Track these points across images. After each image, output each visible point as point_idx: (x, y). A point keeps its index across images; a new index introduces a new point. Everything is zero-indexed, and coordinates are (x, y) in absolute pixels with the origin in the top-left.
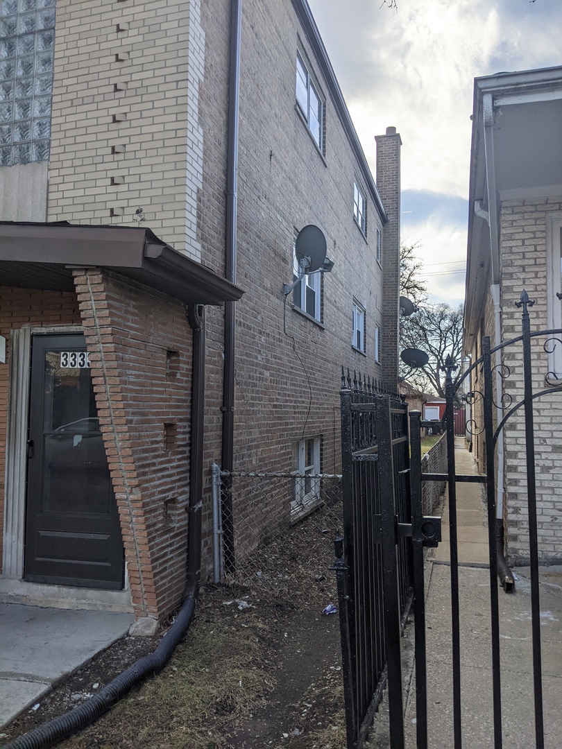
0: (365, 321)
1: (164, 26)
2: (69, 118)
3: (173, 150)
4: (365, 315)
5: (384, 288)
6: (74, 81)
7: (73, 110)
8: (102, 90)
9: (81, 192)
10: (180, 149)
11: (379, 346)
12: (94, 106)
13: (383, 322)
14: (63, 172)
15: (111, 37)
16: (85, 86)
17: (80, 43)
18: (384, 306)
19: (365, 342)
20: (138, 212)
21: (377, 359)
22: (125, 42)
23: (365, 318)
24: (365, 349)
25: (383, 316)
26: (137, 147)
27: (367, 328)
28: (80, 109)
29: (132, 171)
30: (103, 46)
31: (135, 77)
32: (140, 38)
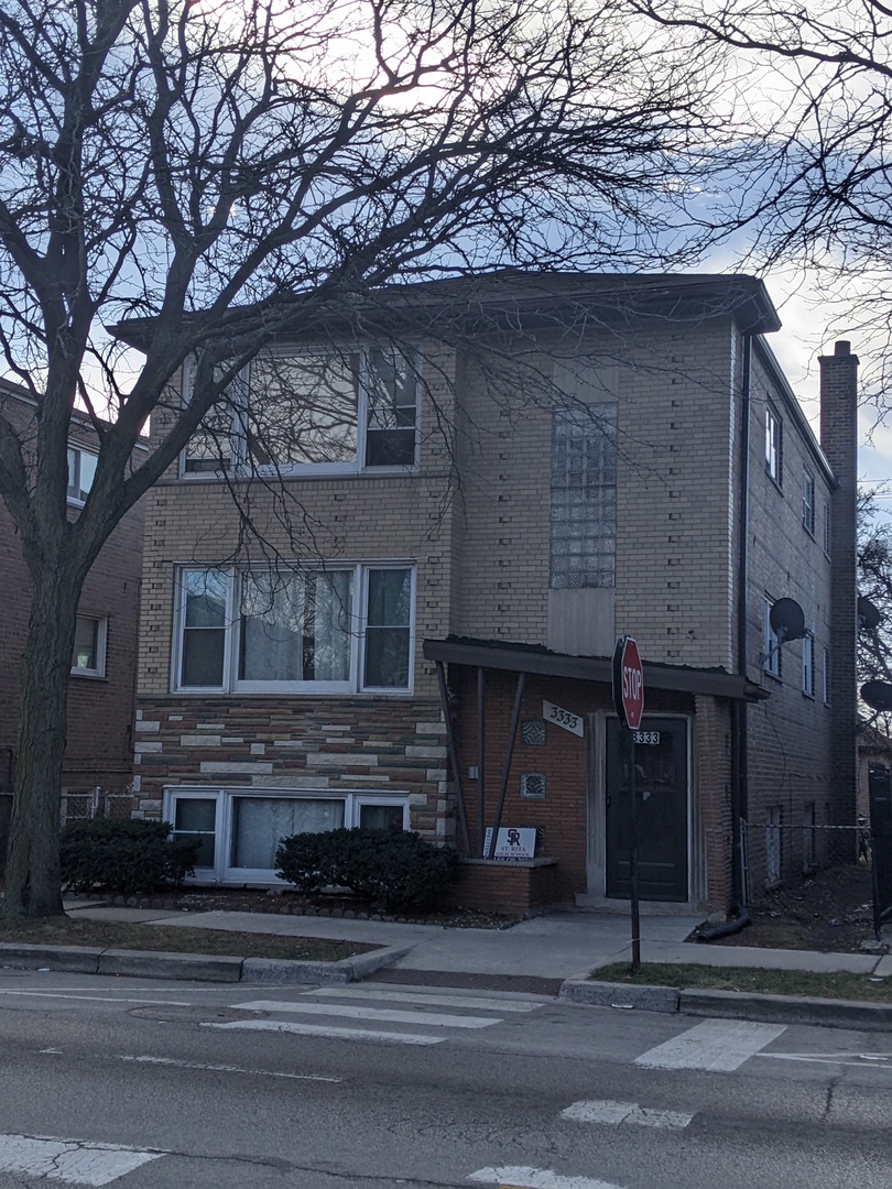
0: (812, 650)
1: (709, 498)
2: (632, 558)
3: (717, 590)
4: (813, 641)
5: (833, 588)
6: (635, 529)
7: (635, 551)
8: (659, 540)
9: (643, 614)
10: (723, 590)
11: (827, 678)
12: (652, 551)
13: (832, 640)
14: (627, 597)
15: (665, 500)
16: (644, 534)
17: (639, 501)
18: (833, 617)
19: (813, 681)
20: (690, 632)
21: (825, 701)
22: (677, 505)
23: (812, 646)
24: (813, 690)
25: (833, 631)
26: (688, 585)
27: (816, 660)
28: (640, 551)
29: (686, 602)
30: (659, 506)
31: (685, 533)
32: (689, 505)
